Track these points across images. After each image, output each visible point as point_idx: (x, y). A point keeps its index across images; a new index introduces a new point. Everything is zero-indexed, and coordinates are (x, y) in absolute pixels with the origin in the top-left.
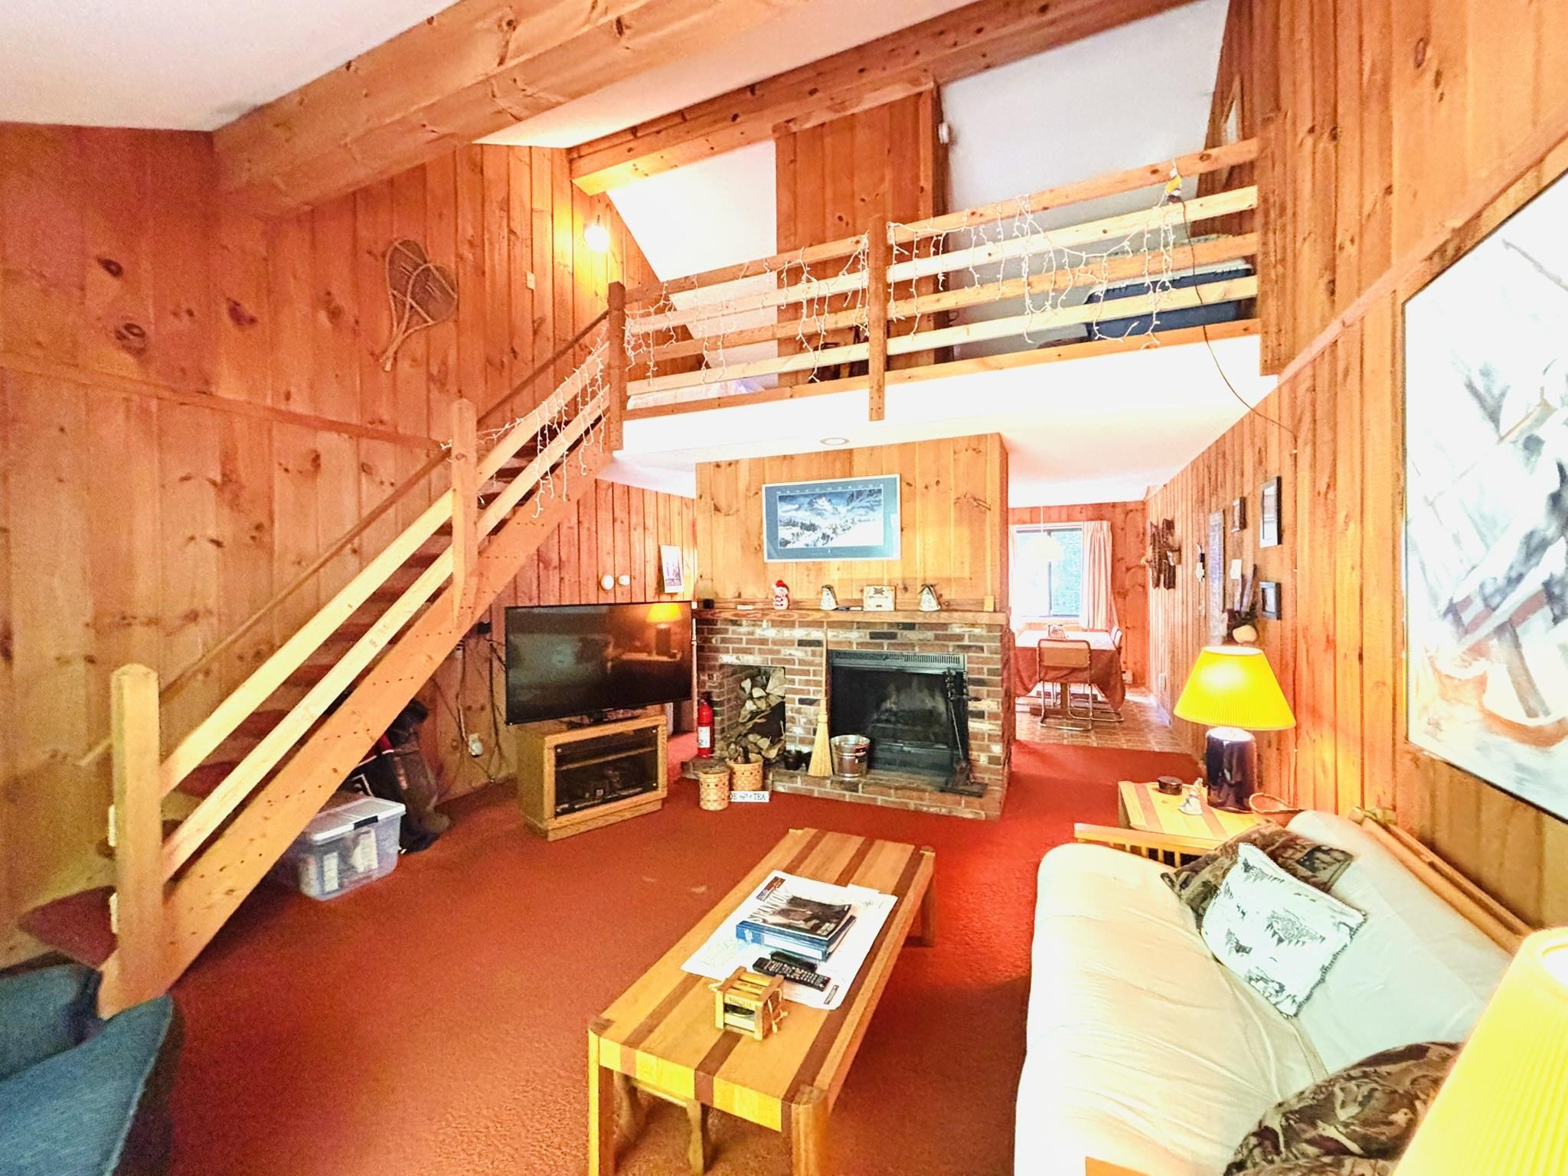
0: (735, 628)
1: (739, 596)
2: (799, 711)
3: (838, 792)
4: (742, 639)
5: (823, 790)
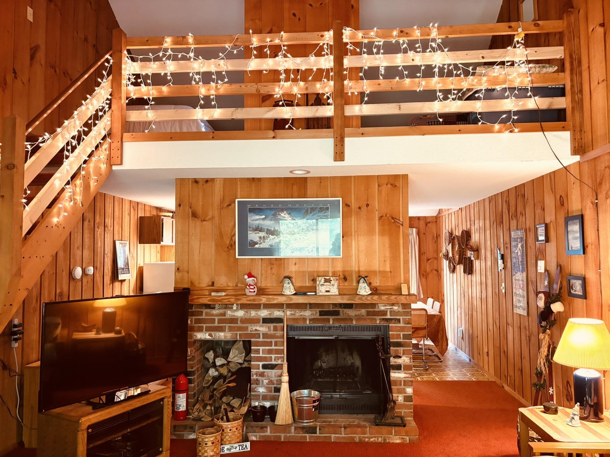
0: (208, 310)
1: (213, 284)
2: (262, 375)
3: (300, 435)
4: (214, 319)
5: (288, 435)
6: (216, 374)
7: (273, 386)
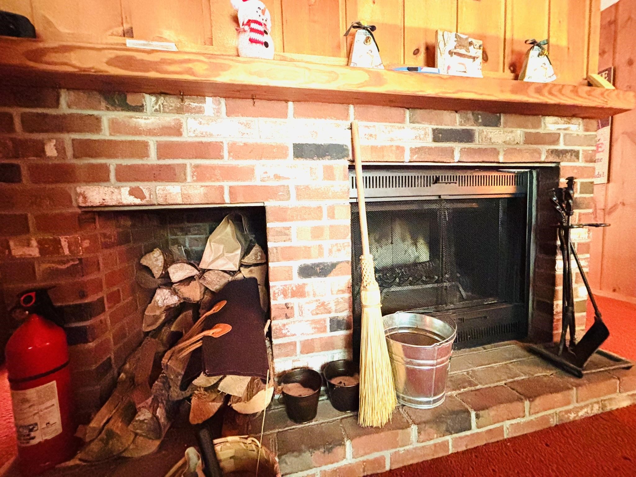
2: (299, 292)
3: (432, 442)
4: (145, 145)
5: (401, 450)
6: (174, 300)
7: (327, 317)
